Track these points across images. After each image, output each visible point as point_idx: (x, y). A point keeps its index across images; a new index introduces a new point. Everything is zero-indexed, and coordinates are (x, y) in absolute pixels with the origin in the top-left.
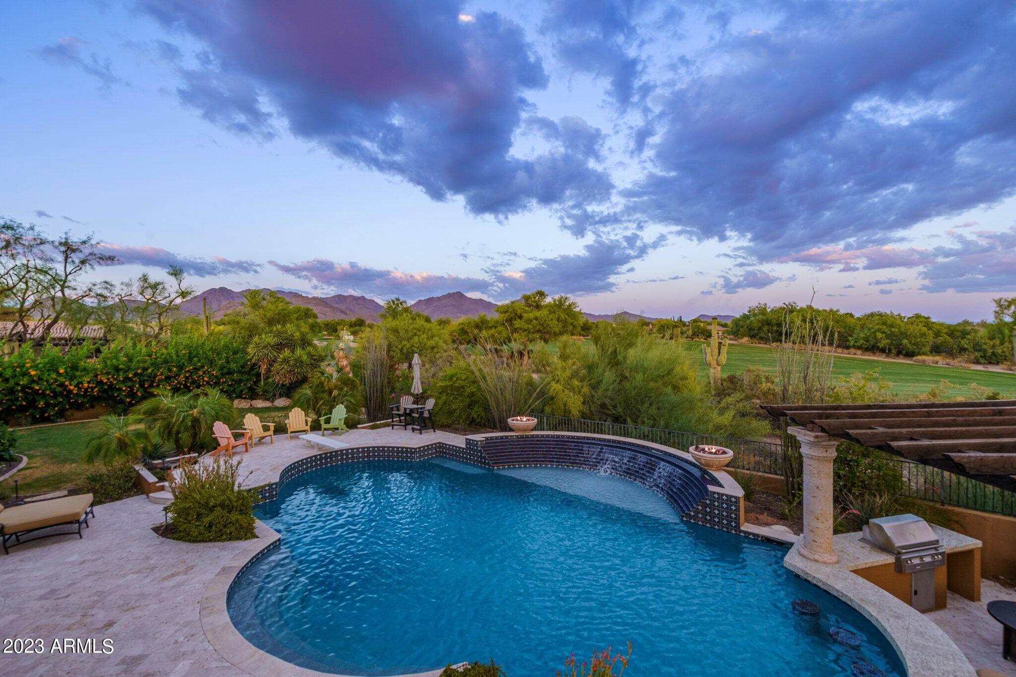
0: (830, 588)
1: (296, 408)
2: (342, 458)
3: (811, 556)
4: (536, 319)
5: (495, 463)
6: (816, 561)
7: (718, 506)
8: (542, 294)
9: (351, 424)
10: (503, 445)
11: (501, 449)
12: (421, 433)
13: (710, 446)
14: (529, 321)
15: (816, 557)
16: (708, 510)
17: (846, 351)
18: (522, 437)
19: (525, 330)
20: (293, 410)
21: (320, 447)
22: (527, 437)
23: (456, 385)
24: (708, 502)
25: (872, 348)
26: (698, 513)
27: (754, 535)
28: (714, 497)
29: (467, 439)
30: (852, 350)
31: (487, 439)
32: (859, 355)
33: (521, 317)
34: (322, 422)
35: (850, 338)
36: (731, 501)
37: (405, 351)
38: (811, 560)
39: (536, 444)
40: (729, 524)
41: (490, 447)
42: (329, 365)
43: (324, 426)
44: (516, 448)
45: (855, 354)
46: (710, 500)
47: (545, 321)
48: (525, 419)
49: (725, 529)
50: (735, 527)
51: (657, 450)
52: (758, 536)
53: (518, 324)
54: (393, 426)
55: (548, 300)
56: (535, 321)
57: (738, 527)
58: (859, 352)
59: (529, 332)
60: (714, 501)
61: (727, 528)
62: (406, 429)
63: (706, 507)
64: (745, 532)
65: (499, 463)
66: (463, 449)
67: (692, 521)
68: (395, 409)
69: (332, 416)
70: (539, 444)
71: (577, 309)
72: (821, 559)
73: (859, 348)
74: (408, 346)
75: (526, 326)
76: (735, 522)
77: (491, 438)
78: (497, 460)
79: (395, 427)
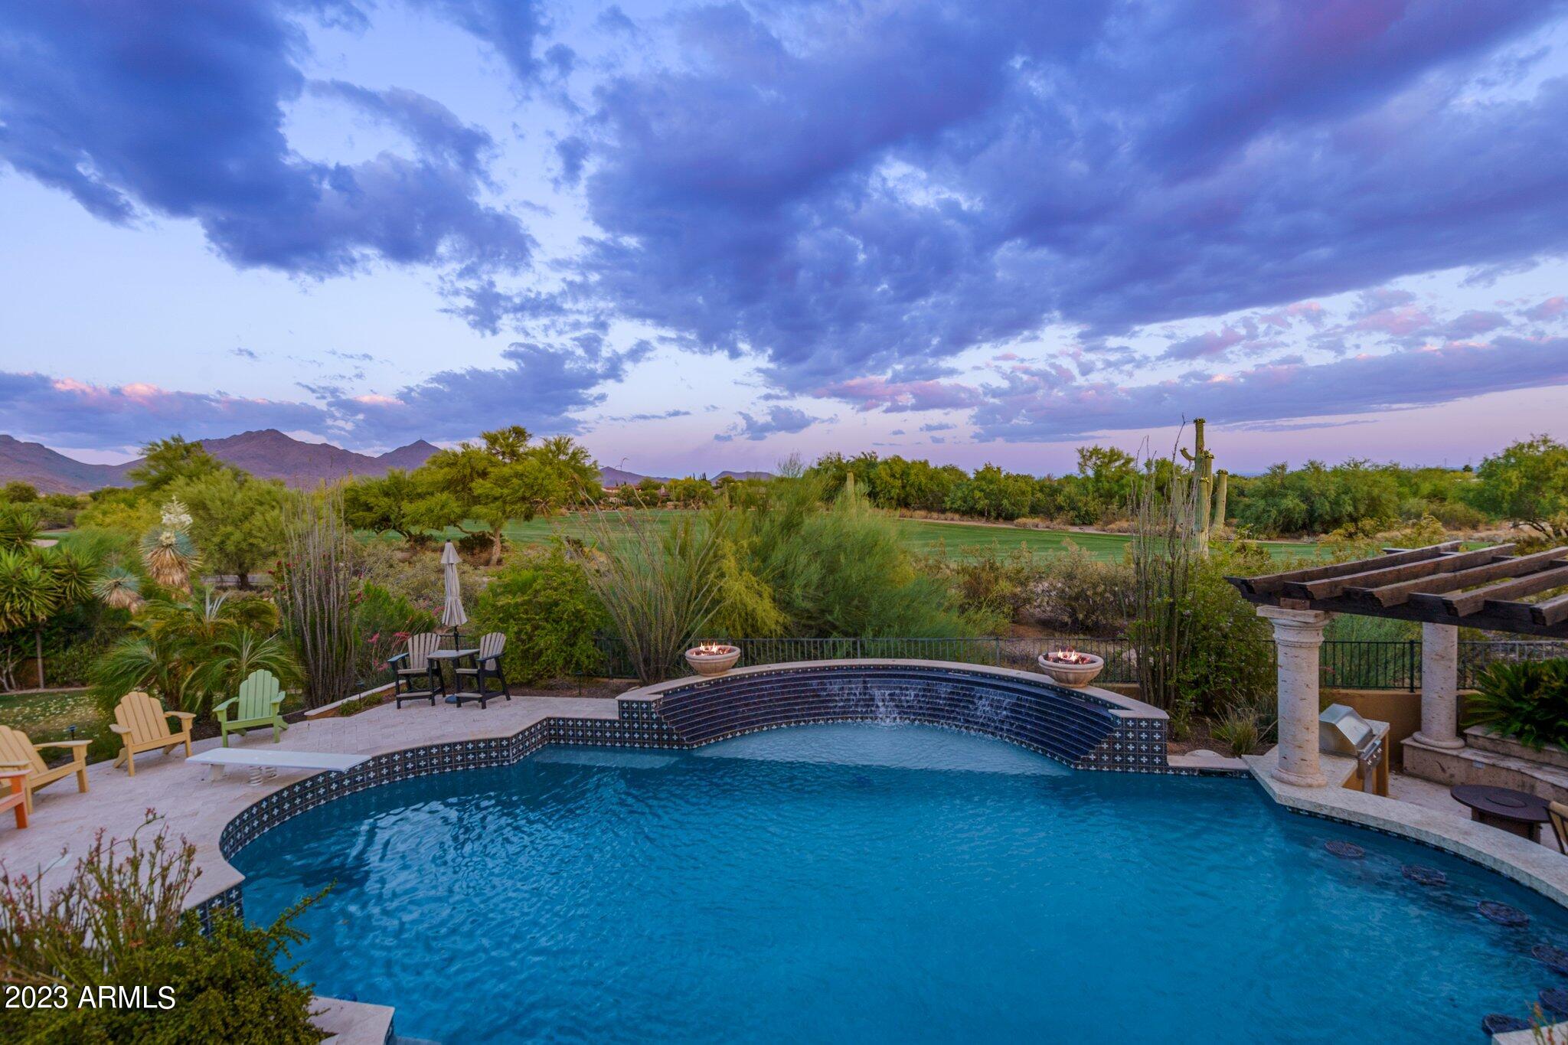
0: (1362, 818)
1: (133, 694)
2: (329, 791)
3: (1302, 782)
4: (519, 475)
5: (693, 738)
6: (1310, 786)
7: (1133, 738)
8: (520, 434)
9: (291, 713)
10: (695, 703)
11: (694, 710)
12: (484, 707)
13: (1068, 653)
14: (504, 481)
15: (1309, 781)
16: (1118, 746)
17: (942, 516)
18: (717, 683)
19: (496, 499)
20: (124, 699)
21: (268, 775)
22: (725, 681)
23: (541, 599)
24: (1118, 735)
25: (970, 512)
26: (1102, 755)
27: (1187, 769)
28: (1128, 726)
29: (621, 702)
30: (949, 515)
31: (666, 693)
32: (957, 521)
33: (484, 474)
34: (222, 718)
35: (946, 499)
36: (1154, 727)
37: (230, 547)
38: (1302, 786)
39: (750, 691)
40: (1151, 761)
41: (673, 709)
42: (117, 585)
43: (226, 725)
44: (719, 704)
45: (952, 519)
46: (1120, 732)
47: (536, 479)
48: (715, 648)
49: (1144, 771)
50: (1160, 763)
51: (959, 671)
52: (1193, 770)
53: (479, 487)
54: (399, 700)
55: (535, 443)
56: (515, 480)
57: (1164, 764)
58: (957, 517)
59: (505, 502)
60: (1128, 732)
61: (1147, 769)
62: (433, 704)
63: (1115, 743)
64: (1174, 769)
65: (698, 737)
66: (615, 721)
67: (1093, 768)
68: (400, 665)
69: (242, 699)
70: (754, 691)
71: (587, 463)
72: (1315, 783)
73: (956, 511)
74: (237, 536)
75: (497, 491)
76: (1160, 757)
77: (675, 691)
78: (693, 731)
79: (403, 703)
